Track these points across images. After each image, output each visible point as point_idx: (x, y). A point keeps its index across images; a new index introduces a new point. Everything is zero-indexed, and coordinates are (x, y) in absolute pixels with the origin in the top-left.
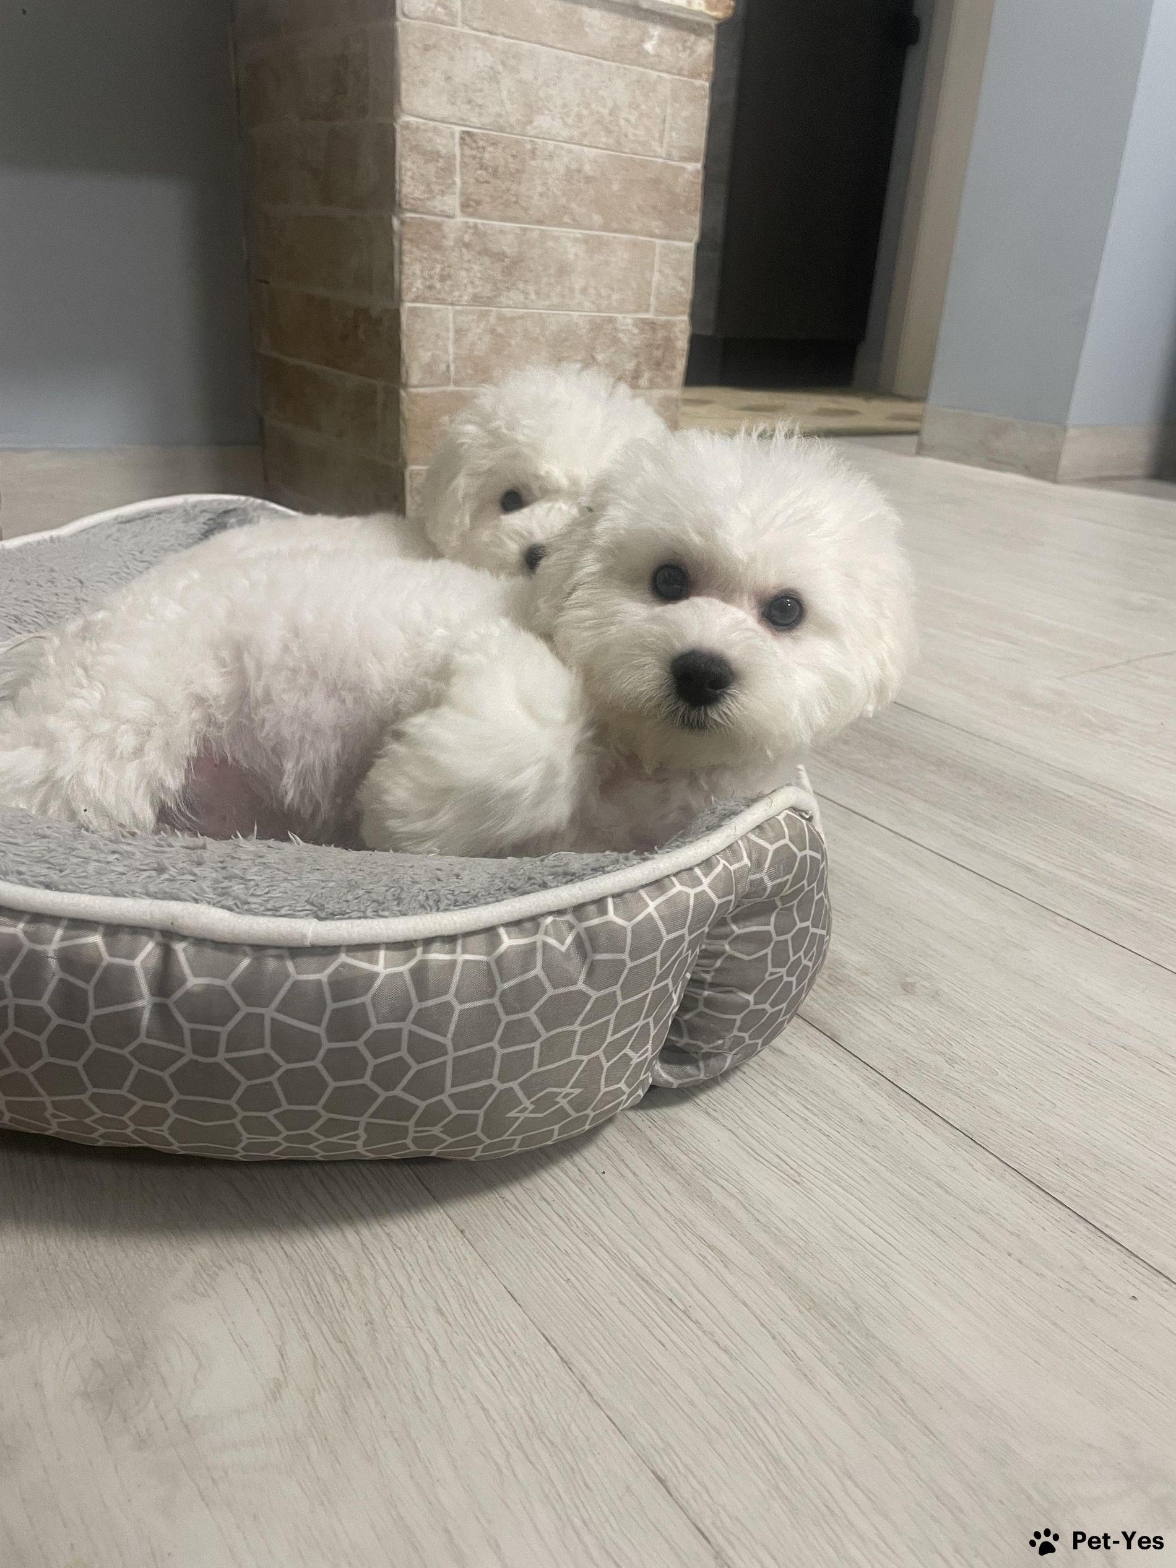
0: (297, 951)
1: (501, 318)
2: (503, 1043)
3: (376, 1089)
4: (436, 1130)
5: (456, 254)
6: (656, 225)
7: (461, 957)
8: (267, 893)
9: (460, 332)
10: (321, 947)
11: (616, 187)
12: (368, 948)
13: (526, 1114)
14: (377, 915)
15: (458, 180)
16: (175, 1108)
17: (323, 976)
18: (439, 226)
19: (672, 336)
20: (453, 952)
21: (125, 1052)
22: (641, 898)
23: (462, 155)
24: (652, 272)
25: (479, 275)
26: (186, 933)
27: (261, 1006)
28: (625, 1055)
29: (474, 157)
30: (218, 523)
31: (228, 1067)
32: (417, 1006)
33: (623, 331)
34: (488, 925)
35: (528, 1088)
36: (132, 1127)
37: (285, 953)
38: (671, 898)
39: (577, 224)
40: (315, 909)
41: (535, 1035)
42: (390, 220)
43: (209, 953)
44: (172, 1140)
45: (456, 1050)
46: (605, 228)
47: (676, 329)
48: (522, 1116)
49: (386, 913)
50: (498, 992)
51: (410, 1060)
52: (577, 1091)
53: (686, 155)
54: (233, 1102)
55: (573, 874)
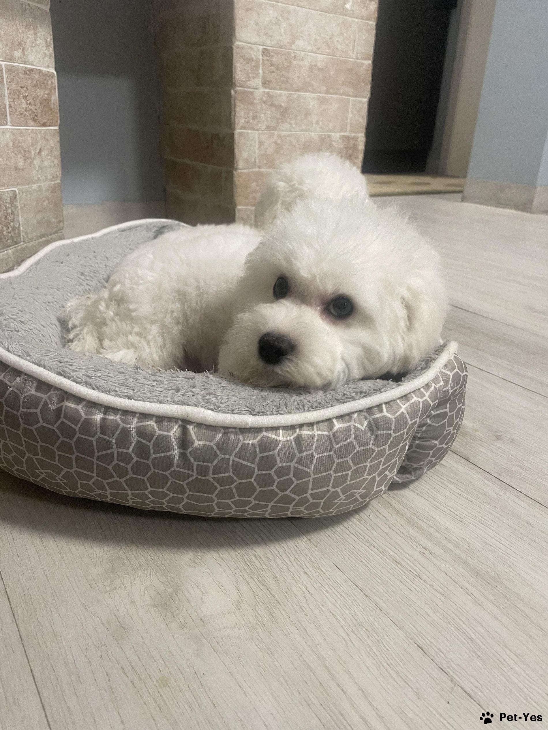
0: (244, 430)
1: (279, 136)
2: (335, 472)
3: (279, 492)
4: (302, 509)
5: (259, 106)
6: (350, 91)
7: (316, 433)
8: (227, 402)
9: (261, 143)
10: (254, 428)
11: (332, 73)
12: (275, 429)
13: (342, 501)
14: (278, 413)
15: (261, 71)
16: (187, 498)
17: (256, 441)
18: (252, 93)
19: (357, 143)
20: (313, 430)
21: (167, 473)
22: (398, 404)
23: (263, 60)
24: (348, 112)
25: (270, 116)
26: (194, 421)
27: (228, 454)
28: (386, 474)
29: (268, 60)
30: (160, 231)
31: (212, 480)
32: (298, 455)
33: (335, 141)
34: (329, 418)
35: (344, 491)
36: (166, 504)
37: (238, 430)
38: (412, 403)
39: (315, 91)
40: (250, 410)
41: (350, 468)
42: (230, 91)
43: (204, 431)
44: (183, 509)
45: (315, 474)
46: (327, 92)
47: (359, 140)
48: (339, 502)
49: (282, 412)
50: (334, 449)
51: (294, 479)
52: (364, 491)
53: (364, 57)
54: (213, 496)
55: (365, 393)
